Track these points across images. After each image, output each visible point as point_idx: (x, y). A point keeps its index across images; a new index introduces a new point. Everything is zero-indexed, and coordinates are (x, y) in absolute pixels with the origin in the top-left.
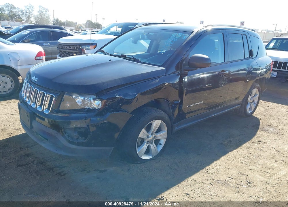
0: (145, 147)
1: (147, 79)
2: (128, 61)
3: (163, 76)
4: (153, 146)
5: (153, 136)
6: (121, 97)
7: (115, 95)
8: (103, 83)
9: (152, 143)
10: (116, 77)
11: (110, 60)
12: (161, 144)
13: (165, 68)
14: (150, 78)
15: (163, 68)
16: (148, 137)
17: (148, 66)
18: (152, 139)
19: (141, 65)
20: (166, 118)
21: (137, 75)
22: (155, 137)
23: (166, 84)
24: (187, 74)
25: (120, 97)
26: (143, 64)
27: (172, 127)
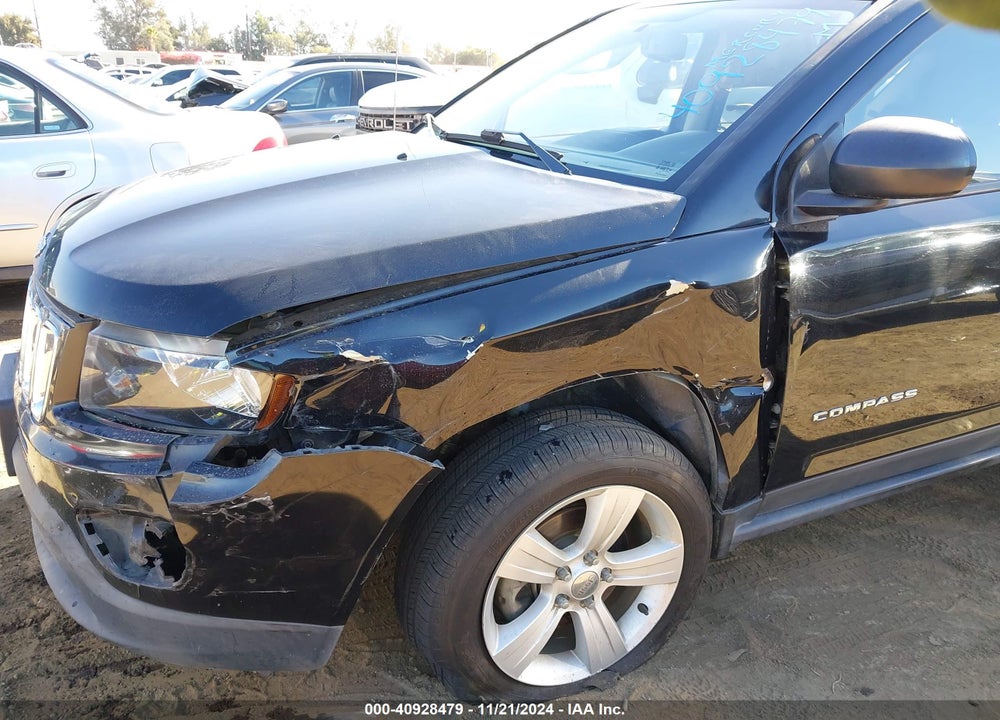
0: (544, 620)
1: (553, 260)
2: (495, 163)
3: (661, 240)
4: (593, 621)
5: (597, 568)
6: (373, 358)
7: (339, 344)
8: (273, 277)
9: (587, 603)
10: (360, 245)
11: (403, 157)
12: (643, 609)
13: (678, 198)
14: (576, 255)
15: (668, 197)
16: (561, 573)
17: (584, 183)
18: (592, 586)
19: (550, 177)
20: (676, 475)
21: (491, 232)
22: (605, 574)
23: (677, 287)
24: (826, 233)
25: (367, 359)
26: (566, 172)
27: (718, 522)
